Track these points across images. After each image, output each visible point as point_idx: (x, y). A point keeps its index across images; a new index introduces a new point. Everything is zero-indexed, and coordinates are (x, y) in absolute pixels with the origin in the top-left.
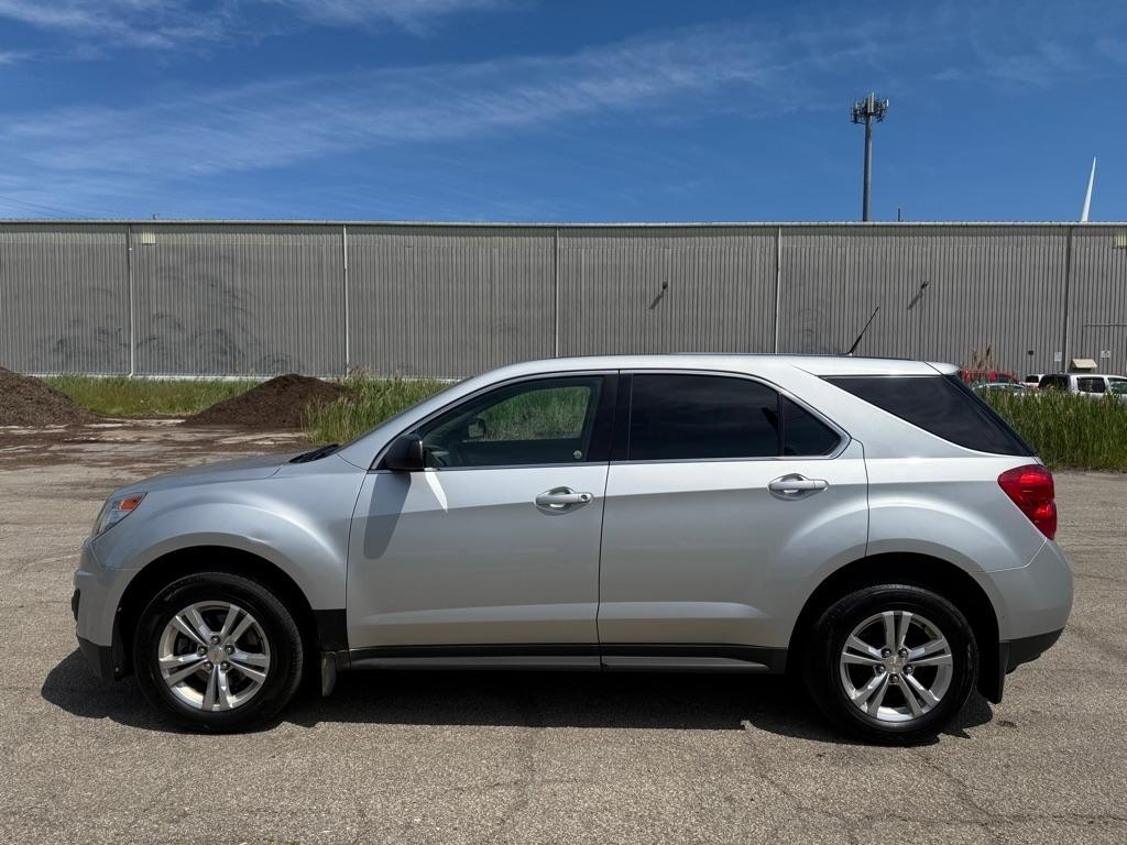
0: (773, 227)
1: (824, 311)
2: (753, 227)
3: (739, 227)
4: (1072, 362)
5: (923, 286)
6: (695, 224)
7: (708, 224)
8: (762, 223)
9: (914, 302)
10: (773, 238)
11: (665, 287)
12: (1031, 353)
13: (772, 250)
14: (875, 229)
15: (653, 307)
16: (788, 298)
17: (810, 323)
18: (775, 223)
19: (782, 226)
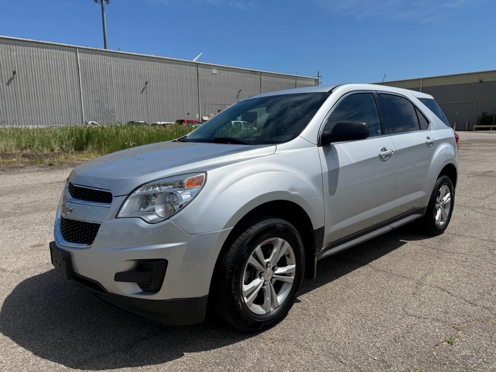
0: (74, 47)
1: (104, 92)
2: (63, 46)
3: (55, 45)
4: (202, 118)
5: (146, 83)
6: (28, 40)
7: (37, 41)
8: (68, 45)
9: (143, 90)
10: (74, 53)
11: (14, 73)
12: (188, 114)
13: (75, 59)
14: (123, 55)
15: (8, 84)
16: (86, 85)
17: (98, 97)
18: (75, 46)
19: (79, 48)
